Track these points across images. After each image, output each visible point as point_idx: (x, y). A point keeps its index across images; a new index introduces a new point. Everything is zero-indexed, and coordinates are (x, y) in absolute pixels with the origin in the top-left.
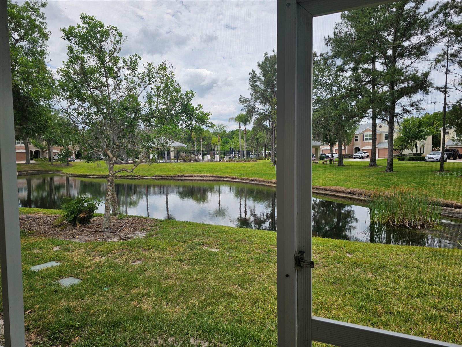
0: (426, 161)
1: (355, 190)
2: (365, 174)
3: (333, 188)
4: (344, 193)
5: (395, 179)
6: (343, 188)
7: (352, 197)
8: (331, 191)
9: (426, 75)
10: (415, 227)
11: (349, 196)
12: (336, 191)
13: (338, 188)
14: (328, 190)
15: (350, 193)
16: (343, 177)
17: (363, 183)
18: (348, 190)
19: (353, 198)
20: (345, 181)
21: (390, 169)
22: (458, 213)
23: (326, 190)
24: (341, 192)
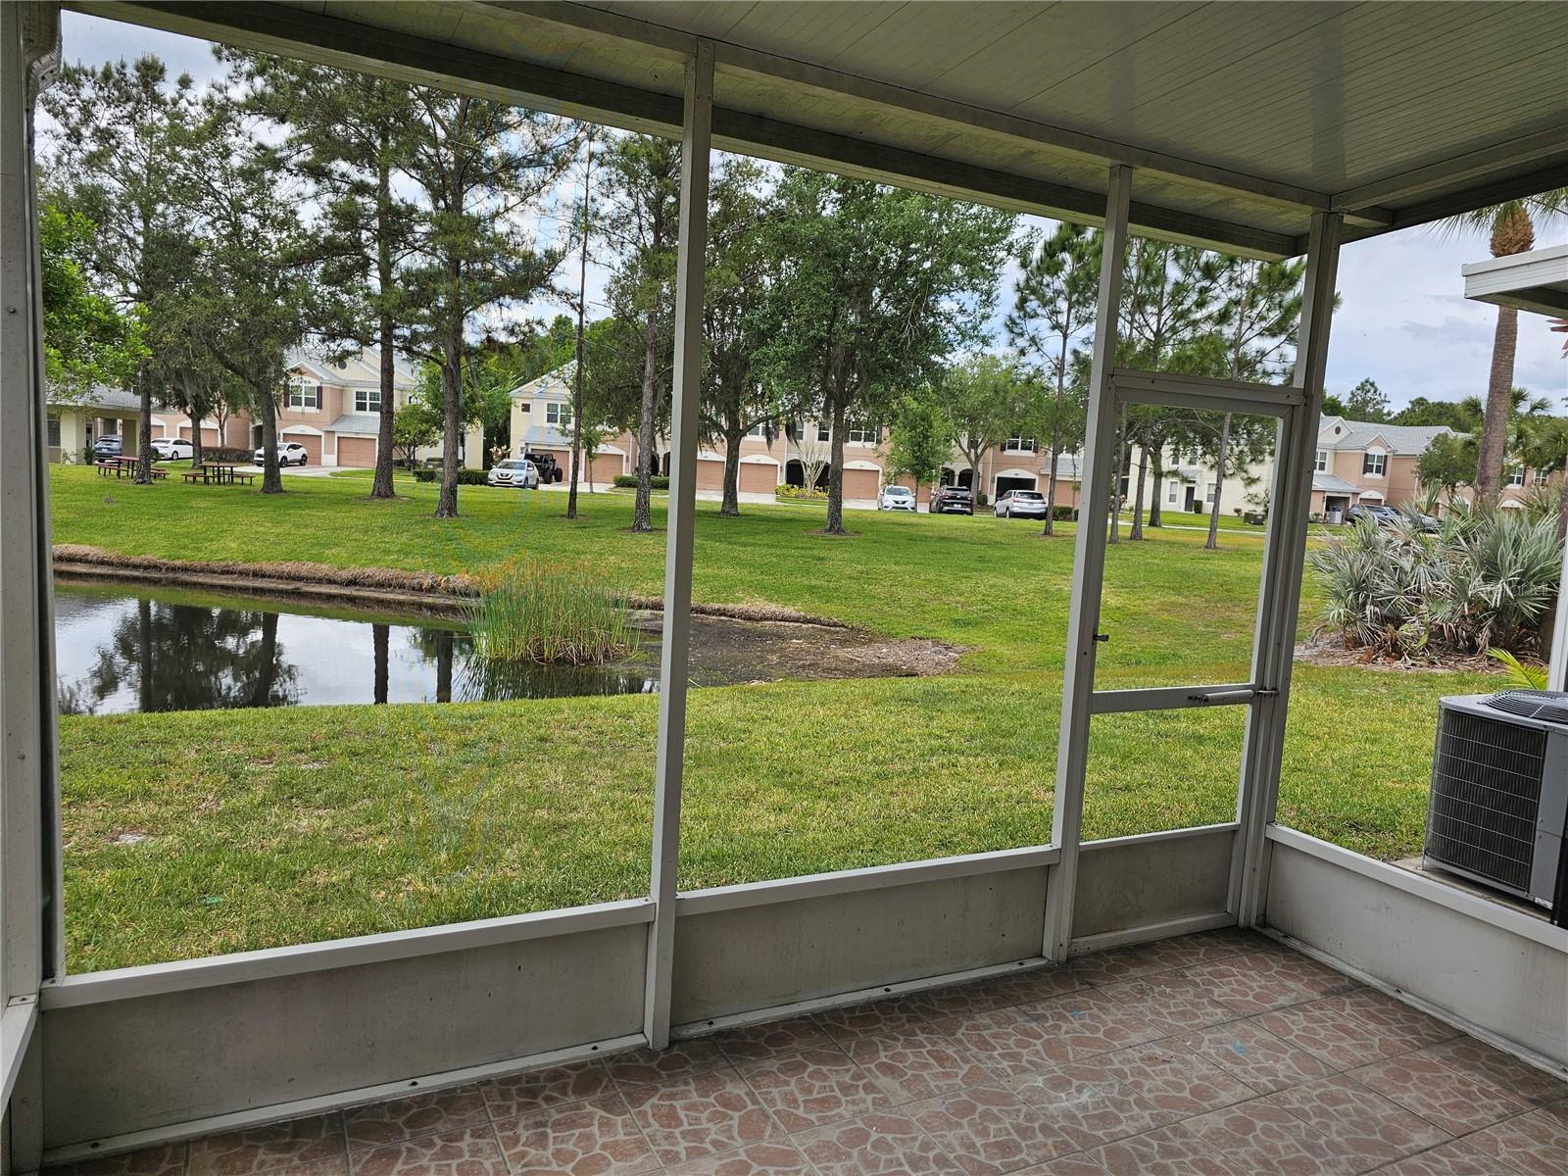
0: (492, 485)
1: (369, 571)
2: (380, 522)
3: (288, 567)
4: (331, 582)
5: (475, 540)
6: (324, 569)
7: (361, 593)
8: (280, 577)
9: (553, 258)
10: (591, 659)
11: (346, 591)
12: (300, 579)
13: (306, 568)
14: (269, 576)
15: (352, 582)
16: (310, 531)
17: (387, 552)
18: (346, 574)
19: (363, 598)
20: (325, 546)
21: (449, 509)
22: (646, 620)
23: (263, 576)
24: (319, 581)
